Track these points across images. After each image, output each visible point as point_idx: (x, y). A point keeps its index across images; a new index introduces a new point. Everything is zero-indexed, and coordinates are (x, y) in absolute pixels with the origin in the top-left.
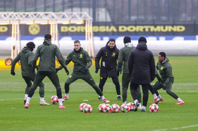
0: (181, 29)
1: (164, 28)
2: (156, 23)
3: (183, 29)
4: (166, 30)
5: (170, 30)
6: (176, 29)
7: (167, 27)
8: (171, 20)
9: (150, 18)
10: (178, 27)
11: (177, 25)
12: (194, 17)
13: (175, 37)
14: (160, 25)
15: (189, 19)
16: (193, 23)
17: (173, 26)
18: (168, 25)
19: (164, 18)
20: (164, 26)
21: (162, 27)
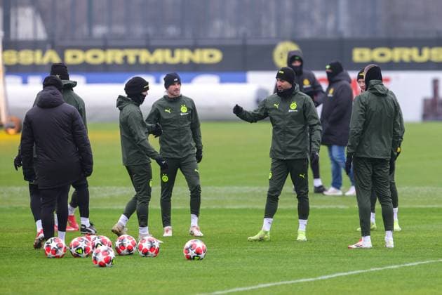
0: (211, 56)
1: (173, 55)
2: (153, 43)
3: (218, 56)
4: (176, 60)
5: (186, 60)
6: (202, 56)
7: (178, 53)
8: (188, 34)
9: (139, 30)
10: (206, 53)
11: (203, 47)
12: (242, 29)
13: (197, 75)
14: (163, 47)
15: (230, 33)
16: (239, 42)
17: (193, 48)
18: (182, 47)
19: (172, 31)
20: (173, 49)
21: (167, 53)
